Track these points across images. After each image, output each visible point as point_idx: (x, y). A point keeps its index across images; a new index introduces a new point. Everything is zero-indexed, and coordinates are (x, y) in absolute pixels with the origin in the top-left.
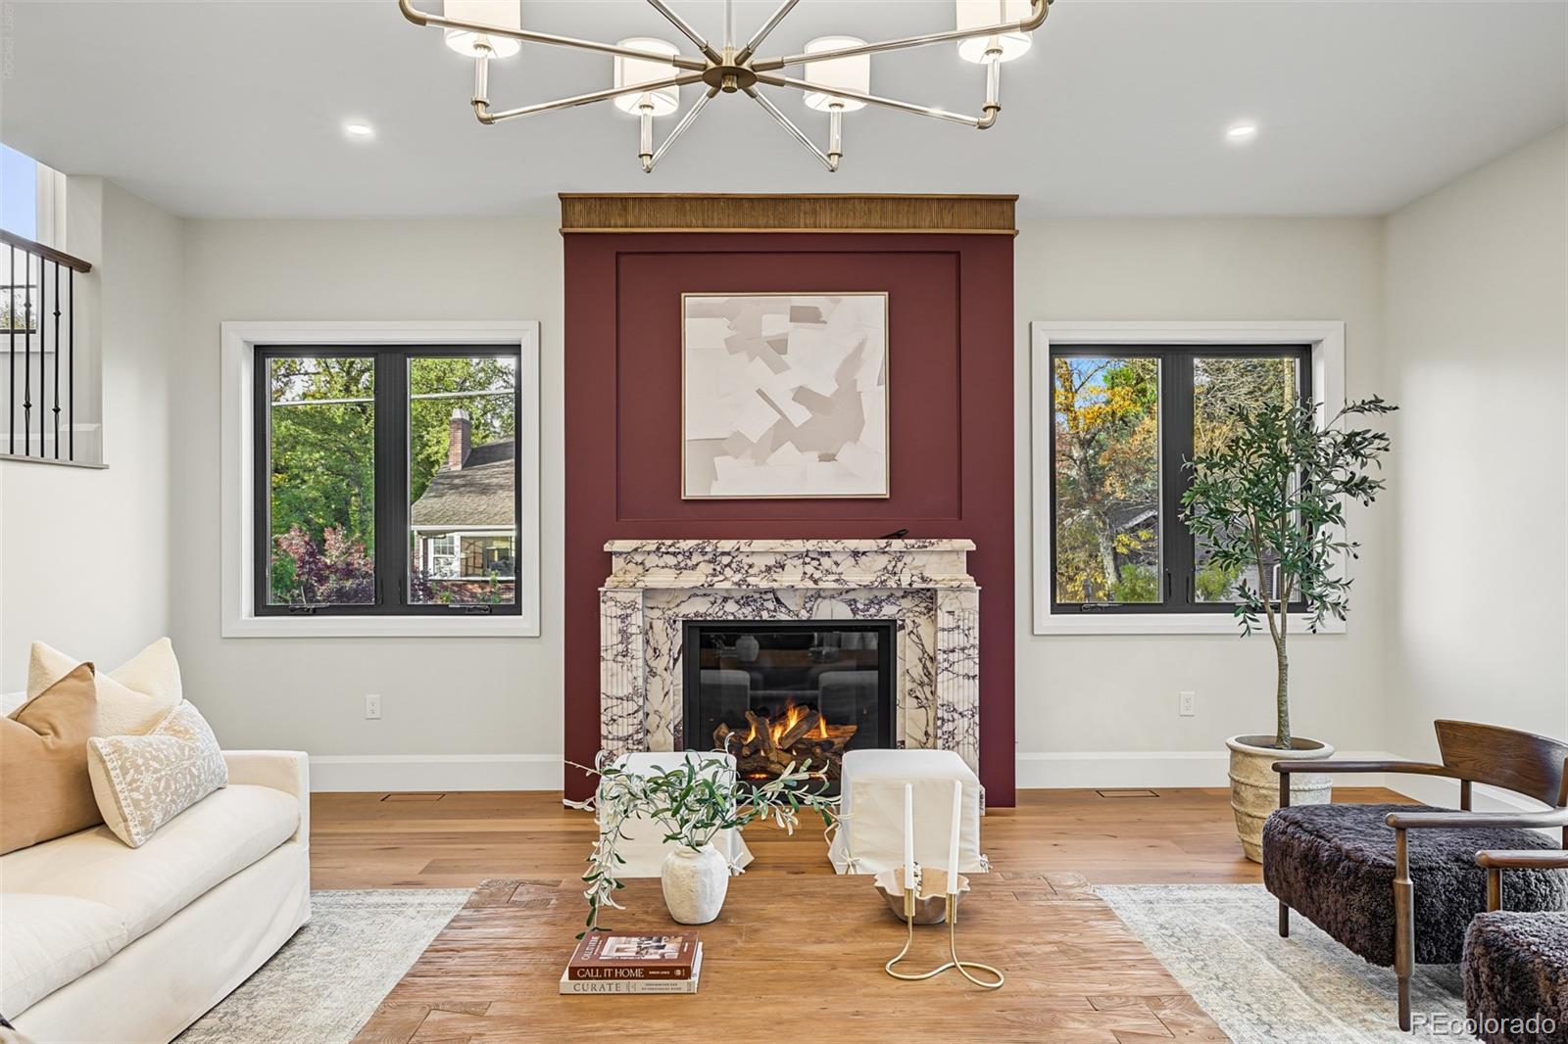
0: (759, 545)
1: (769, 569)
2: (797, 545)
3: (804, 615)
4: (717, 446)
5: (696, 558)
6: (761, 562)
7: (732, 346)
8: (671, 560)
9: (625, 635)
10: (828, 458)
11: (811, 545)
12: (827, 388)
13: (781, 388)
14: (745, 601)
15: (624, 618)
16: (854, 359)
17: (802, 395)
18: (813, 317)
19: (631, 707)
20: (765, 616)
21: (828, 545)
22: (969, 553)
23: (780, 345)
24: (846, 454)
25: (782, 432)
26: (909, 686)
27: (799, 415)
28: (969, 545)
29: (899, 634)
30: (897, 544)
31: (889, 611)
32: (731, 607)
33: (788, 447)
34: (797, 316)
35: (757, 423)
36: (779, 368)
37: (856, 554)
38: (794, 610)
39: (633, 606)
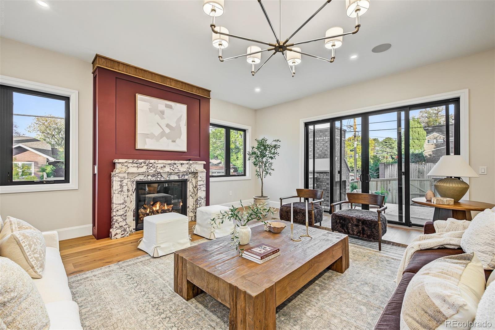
0: (160, 161)
1: (162, 167)
2: (169, 162)
3: (168, 179)
4: (146, 136)
5: (143, 165)
6: (160, 166)
7: (151, 110)
8: (136, 165)
9: (121, 186)
10: (174, 141)
11: (173, 162)
12: (174, 125)
13: (163, 123)
14: (153, 176)
15: (121, 181)
16: (179, 119)
17: (168, 126)
18: (171, 107)
19: (124, 206)
20: (158, 179)
21: (176, 162)
22: (204, 164)
23: (162, 113)
24: (178, 141)
25: (163, 134)
26: (190, 194)
27: (167, 131)
28: (205, 163)
29: (188, 182)
30: (191, 162)
31: (186, 177)
32: (150, 177)
33: (165, 138)
34: (167, 106)
35: (157, 131)
36: (163, 118)
37: (182, 164)
38: (165, 178)
39: (124, 178)
